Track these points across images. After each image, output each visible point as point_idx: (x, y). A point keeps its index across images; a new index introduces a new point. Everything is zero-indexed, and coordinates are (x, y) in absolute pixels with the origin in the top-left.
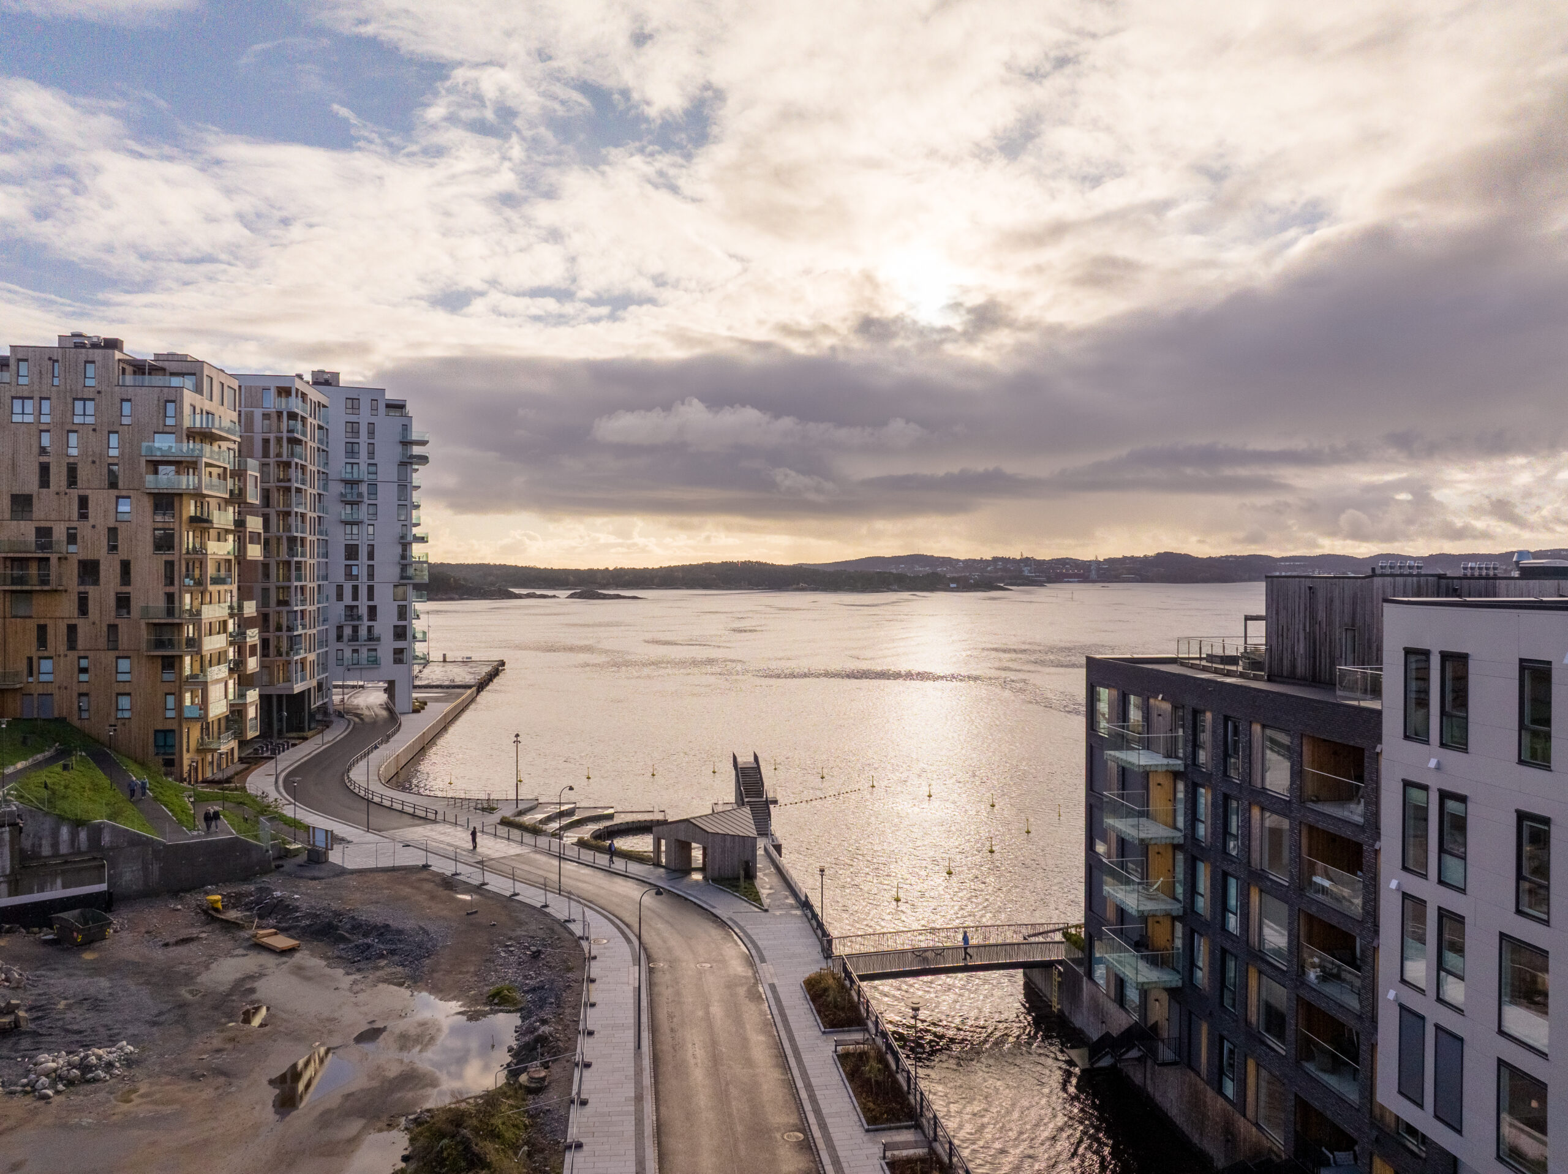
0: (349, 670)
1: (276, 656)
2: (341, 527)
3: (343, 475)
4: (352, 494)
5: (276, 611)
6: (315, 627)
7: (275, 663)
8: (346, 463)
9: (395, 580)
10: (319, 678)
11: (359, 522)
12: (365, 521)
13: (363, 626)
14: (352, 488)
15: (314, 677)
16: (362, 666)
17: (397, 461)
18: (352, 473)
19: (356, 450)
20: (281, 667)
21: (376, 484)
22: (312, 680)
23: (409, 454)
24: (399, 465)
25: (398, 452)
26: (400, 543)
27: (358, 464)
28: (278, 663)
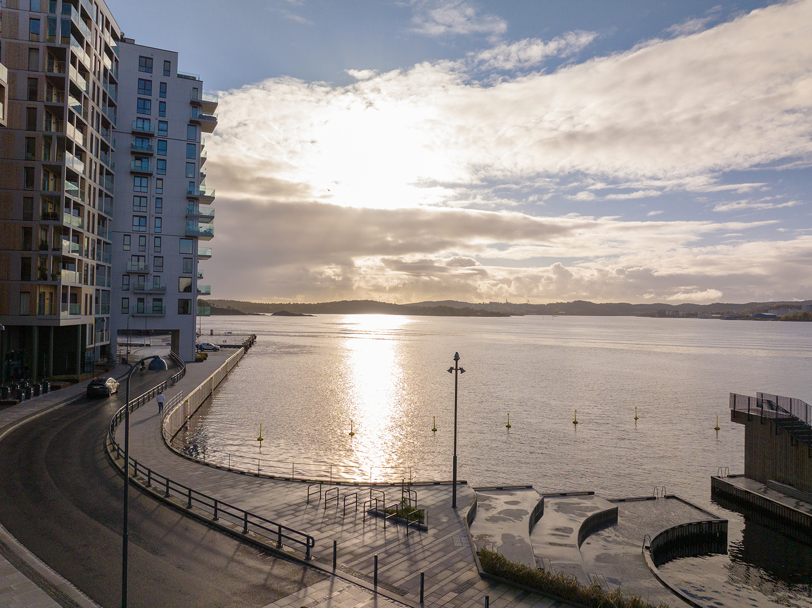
1: (39, 280)
2: (130, 178)
3: (134, 127)
4: (142, 147)
5: (41, 226)
6: (94, 259)
7: (38, 288)
8: (138, 118)
9: (183, 234)
10: (98, 316)
11: (148, 175)
12: (155, 174)
13: (149, 275)
14: (142, 141)
15: (91, 314)
16: (147, 315)
17: (187, 121)
18: (143, 128)
19: (148, 106)
20: (47, 296)
21: (166, 141)
22: (88, 316)
23: (198, 114)
24: (188, 125)
25: (187, 113)
26: (188, 198)
27: (149, 119)
28: (42, 290)
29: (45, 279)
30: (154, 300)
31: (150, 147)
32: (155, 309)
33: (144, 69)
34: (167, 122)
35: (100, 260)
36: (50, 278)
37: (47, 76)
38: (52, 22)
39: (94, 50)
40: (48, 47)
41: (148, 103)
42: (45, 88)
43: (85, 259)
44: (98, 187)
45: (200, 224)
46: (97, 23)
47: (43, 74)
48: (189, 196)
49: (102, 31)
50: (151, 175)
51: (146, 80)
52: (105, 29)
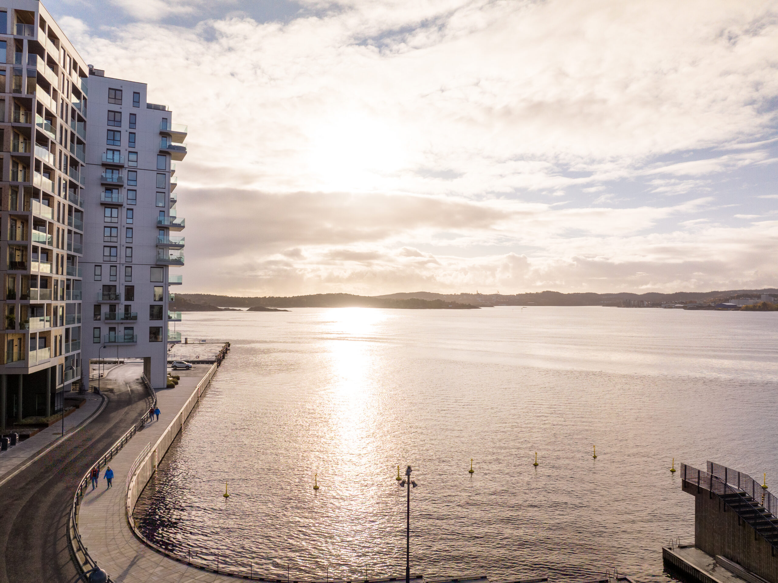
0: (105, 347)
1: (7, 329)
2: (101, 209)
3: (104, 160)
4: (112, 178)
5: (9, 275)
6: (62, 298)
7: (6, 337)
8: (108, 149)
9: (153, 262)
10: (68, 355)
11: (118, 206)
12: (125, 205)
13: (120, 305)
14: (112, 173)
15: (61, 354)
16: (118, 344)
17: (157, 151)
18: (113, 159)
19: (117, 138)
20: (16, 342)
21: (136, 172)
22: (58, 357)
23: (168, 145)
24: (158, 155)
25: (157, 143)
26: (158, 227)
27: (119, 151)
28: (10, 338)
29: (13, 328)
30: (126, 328)
31: (120, 179)
32: (126, 337)
33: (113, 101)
34: (137, 153)
35: (69, 299)
36: (17, 327)
37: (13, 127)
38: (18, 73)
39: (61, 94)
40: (14, 98)
41: (117, 134)
42: (12, 138)
43: (54, 303)
44: (66, 228)
45: (171, 252)
46: (64, 67)
47: (10, 124)
48: (159, 225)
49: (70, 74)
50: (121, 205)
51: (115, 112)
52: (73, 71)
